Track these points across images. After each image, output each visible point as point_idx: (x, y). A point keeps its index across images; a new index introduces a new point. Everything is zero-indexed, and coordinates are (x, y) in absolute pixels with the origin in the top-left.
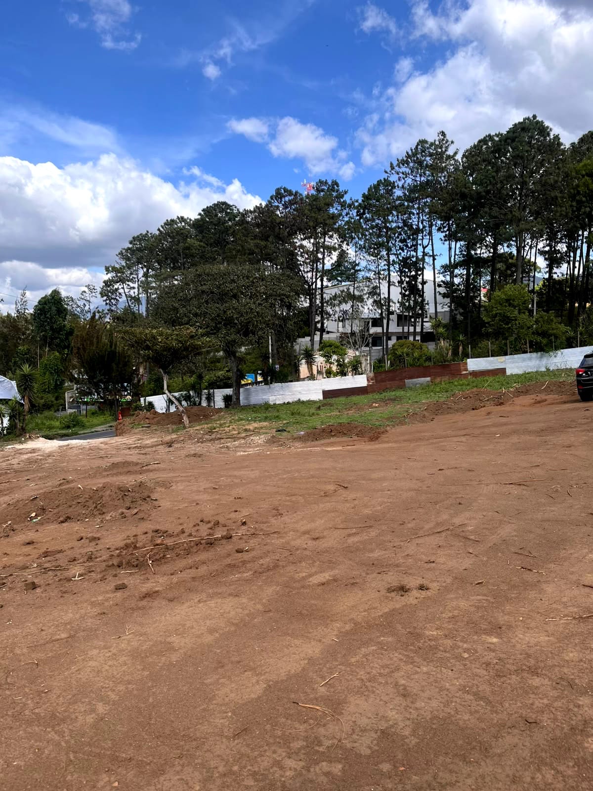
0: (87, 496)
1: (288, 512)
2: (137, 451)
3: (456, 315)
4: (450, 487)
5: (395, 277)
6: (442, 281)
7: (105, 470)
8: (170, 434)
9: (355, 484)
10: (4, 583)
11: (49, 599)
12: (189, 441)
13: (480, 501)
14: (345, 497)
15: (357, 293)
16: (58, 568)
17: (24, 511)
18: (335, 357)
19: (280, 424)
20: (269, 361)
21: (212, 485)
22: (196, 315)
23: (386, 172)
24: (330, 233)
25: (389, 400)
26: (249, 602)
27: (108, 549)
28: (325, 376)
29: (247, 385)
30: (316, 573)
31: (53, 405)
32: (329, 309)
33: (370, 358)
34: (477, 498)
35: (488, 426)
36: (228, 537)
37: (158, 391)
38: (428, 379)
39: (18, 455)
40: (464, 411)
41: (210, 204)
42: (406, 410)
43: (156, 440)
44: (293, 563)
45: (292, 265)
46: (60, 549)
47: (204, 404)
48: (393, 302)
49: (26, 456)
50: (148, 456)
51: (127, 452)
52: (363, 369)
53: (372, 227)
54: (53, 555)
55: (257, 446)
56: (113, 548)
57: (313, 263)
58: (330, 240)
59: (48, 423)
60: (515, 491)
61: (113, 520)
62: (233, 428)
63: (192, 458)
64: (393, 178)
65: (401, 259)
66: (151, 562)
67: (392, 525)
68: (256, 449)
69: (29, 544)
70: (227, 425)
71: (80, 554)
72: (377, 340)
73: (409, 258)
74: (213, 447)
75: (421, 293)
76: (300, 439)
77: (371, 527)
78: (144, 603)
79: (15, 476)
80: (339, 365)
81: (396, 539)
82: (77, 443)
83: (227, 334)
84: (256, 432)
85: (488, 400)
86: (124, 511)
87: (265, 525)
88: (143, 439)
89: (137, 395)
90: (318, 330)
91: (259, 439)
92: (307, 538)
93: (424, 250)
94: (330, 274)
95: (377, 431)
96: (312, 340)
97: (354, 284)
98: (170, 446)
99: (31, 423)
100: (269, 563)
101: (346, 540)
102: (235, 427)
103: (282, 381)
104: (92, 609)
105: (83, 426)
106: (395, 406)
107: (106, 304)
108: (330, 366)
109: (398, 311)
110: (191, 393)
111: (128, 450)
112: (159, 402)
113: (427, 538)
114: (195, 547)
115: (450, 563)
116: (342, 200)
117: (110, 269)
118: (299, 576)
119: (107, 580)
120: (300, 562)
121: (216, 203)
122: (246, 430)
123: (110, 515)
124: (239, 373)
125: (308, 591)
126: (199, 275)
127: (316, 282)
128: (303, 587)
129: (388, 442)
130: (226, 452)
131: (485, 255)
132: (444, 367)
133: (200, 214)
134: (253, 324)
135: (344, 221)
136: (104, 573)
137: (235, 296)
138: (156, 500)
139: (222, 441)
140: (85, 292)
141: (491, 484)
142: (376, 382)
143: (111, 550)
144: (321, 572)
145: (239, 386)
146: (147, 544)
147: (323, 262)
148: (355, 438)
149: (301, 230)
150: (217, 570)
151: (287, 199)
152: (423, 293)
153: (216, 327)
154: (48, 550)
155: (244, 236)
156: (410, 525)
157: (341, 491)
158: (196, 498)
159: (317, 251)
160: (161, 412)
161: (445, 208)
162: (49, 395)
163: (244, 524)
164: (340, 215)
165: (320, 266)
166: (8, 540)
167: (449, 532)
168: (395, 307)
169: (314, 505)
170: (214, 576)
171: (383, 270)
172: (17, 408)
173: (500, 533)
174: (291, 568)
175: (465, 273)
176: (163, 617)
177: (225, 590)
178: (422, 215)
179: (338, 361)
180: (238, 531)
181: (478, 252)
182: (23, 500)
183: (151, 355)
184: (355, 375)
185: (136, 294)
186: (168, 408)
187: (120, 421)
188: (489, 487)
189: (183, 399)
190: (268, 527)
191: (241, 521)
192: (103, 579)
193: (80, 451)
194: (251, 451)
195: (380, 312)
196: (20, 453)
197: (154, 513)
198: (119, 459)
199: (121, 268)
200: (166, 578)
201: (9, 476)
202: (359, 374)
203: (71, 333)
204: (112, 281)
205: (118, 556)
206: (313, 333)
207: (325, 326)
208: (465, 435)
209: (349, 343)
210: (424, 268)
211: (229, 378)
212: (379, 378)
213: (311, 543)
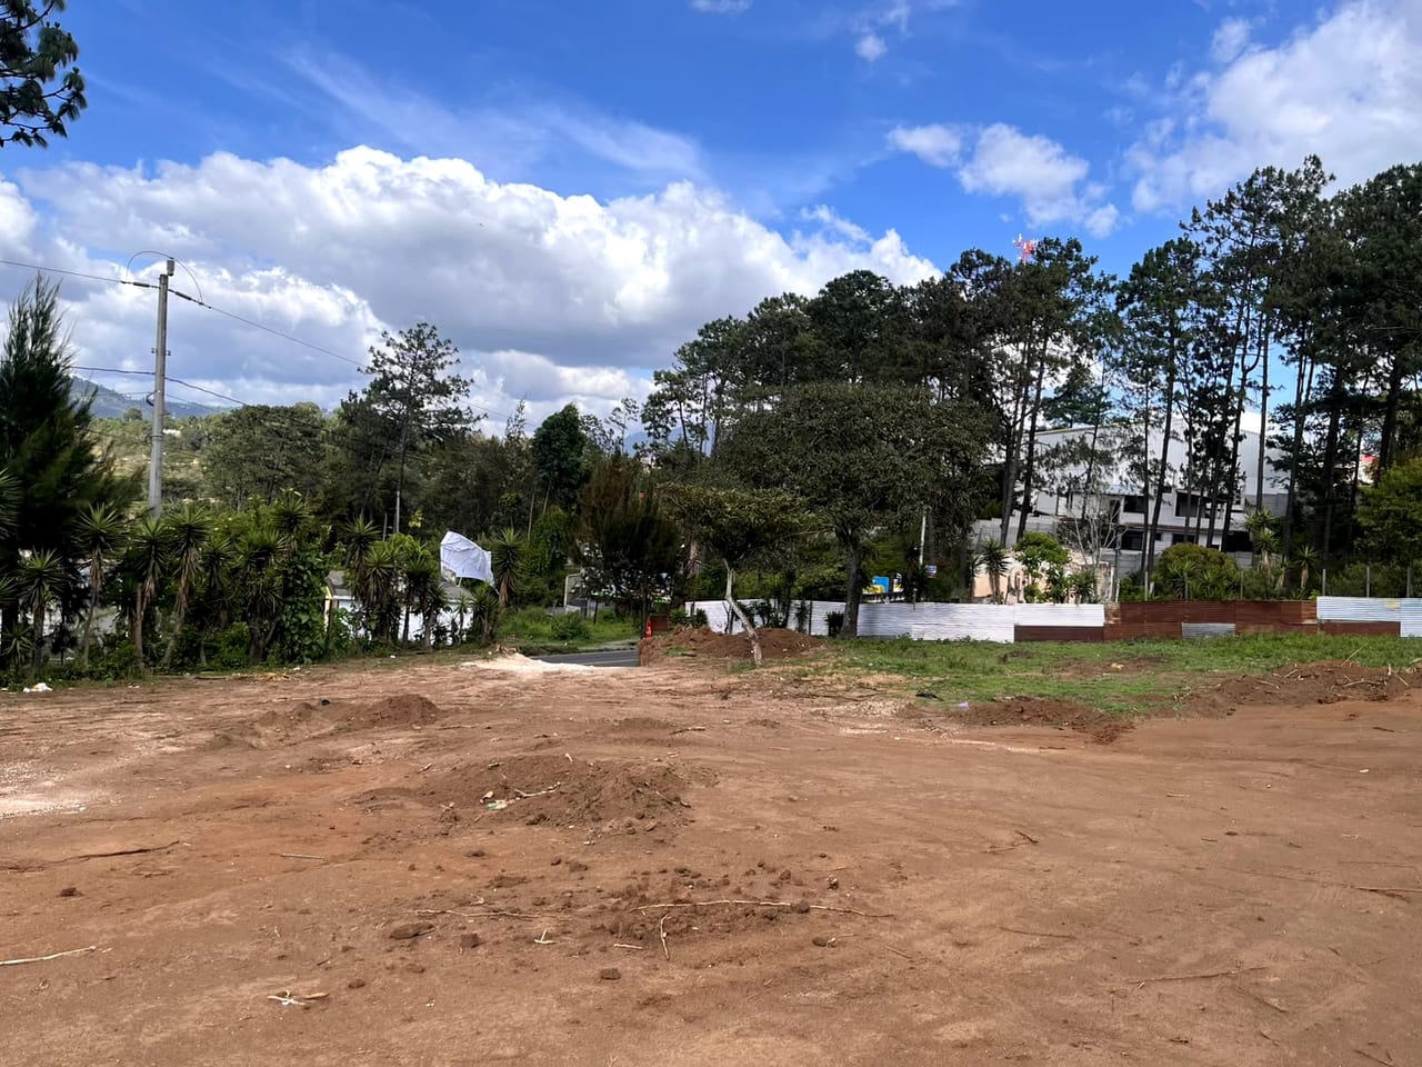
0: (576, 784)
1: (917, 874)
2: (668, 699)
3: (1300, 504)
4: (1246, 875)
5: (1179, 423)
6: (1277, 437)
7: (613, 729)
8: (728, 673)
9: (1053, 836)
10: (431, 927)
11: (496, 971)
12: (759, 693)
13: (1302, 920)
14: (1029, 863)
15: (1099, 447)
16: (515, 913)
17: (476, 786)
18: (1045, 565)
19: (926, 682)
20: (918, 561)
21: (787, 792)
22: (795, 469)
23: (1183, 227)
24: (1057, 334)
25: (1144, 659)
26: (824, 1055)
27: (599, 891)
28: (1022, 598)
29: (872, 597)
30: (953, 1019)
31: (543, 596)
32: (1042, 472)
33: (1116, 572)
34: (1297, 910)
35: (1346, 746)
36: (804, 909)
37: (715, 594)
38: (1231, 626)
39: (478, 680)
40: (1300, 703)
41: (841, 274)
42: (1179, 683)
43: (703, 682)
44: (912, 988)
45: (979, 386)
46: (522, 875)
47: (792, 625)
48: (1171, 470)
49: (489, 684)
50: (686, 711)
51: (652, 698)
52: (1099, 593)
53: (1142, 328)
54: (511, 886)
55: (878, 720)
56: (607, 890)
57: (1021, 385)
58: (1057, 348)
59: (532, 626)
60: (1380, 907)
61: (614, 834)
62: (839, 679)
63: (760, 727)
64: (1197, 237)
65: (1196, 389)
66: (665, 935)
67: (1113, 943)
68: (876, 726)
69: (476, 855)
70: (829, 671)
71: (553, 892)
72: (1131, 538)
73: (1213, 389)
74: (798, 710)
75: (1231, 457)
76: (958, 716)
77: (1071, 938)
78: (643, 1015)
79: (469, 719)
80: (1052, 581)
81: (1117, 976)
82: (573, 670)
83: (847, 507)
84: (880, 692)
85: (1354, 687)
86: (634, 820)
87: (873, 896)
88: (681, 677)
89: (681, 597)
90: (1018, 507)
91: (884, 708)
92: (947, 939)
93: (1244, 376)
94: (1052, 408)
95: (1113, 723)
96: (1004, 527)
97: (1096, 429)
98: (725, 698)
99: (507, 623)
100: (869, 979)
101: (1020, 958)
102: (842, 677)
103: (936, 600)
104: (559, 1008)
105: (587, 638)
106: (1156, 673)
107: (649, 434)
108: (1033, 581)
109: (1179, 486)
110: (772, 602)
111: (654, 696)
112: (716, 612)
113: (1180, 985)
114: (744, 918)
115: (1221, 1051)
116: (1084, 275)
117: (662, 376)
118: (920, 1019)
119: (590, 955)
120: (927, 988)
121: (852, 272)
122: (861, 685)
123: (610, 824)
124: (859, 577)
125: (932, 1053)
126: (809, 400)
127: (1022, 421)
128: (925, 1044)
129: (1131, 752)
130: (821, 724)
131: (1374, 393)
132: (1266, 606)
133: (822, 292)
134: (895, 493)
135: (1085, 313)
136: (587, 940)
137: (868, 441)
138: (689, 806)
139: (816, 701)
140: (619, 410)
141: (1332, 884)
142: (1122, 621)
143: (603, 894)
144: (963, 1019)
145: (858, 598)
146: (664, 894)
147: (1039, 384)
148: (1068, 731)
149: (1001, 327)
150: (775, 976)
151: (981, 271)
152: (1235, 456)
153: (827, 493)
154: (505, 874)
155: (896, 332)
156: (1150, 950)
157: (1024, 847)
158: (757, 814)
159: (1031, 365)
160: (716, 629)
161: (1300, 301)
162: (539, 579)
163: (835, 886)
164: (1080, 302)
165: (1032, 393)
166: (444, 842)
167: (1228, 981)
168: (1175, 479)
169: (968, 869)
170: (767, 986)
171: (1155, 409)
172: (487, 599)
173: (1332, 1002)
174: (907, 998)
175: (1328, 423)
176: (673, 1052)
177: (783, 1019)
178: (1248, 309)
179: (1050, 572)
180: (822, 900)
181: (1360, 385)
182: (476, 765)
183: (711, 534)
184: (1082, 602)
185: (700, 422)
186: (730, 626)
187: (649, 639)
188: (1326, 891)
189: (756, 612)
190: (878, 901)
191: (830, 881)
192: (583, 952)
193: (577, 686)
194: (866, 729)
195: (1143, 485)
196: (483, 678)
197: (682, 832)
198: (638, 709)
199: (679, 376)
200: (687, 972)
201: (462, 716)
202: (1090, 602)
203: (586, 478)
204: (663, 396)
205: (614, 910)
206: (1008, 510)
207: (1032, 501)
208: (1292, 761)
209: (1074, 539)
210: (1241, 409)
211: (842, 583)
212: (1129, 614)
213: (951, 952)
